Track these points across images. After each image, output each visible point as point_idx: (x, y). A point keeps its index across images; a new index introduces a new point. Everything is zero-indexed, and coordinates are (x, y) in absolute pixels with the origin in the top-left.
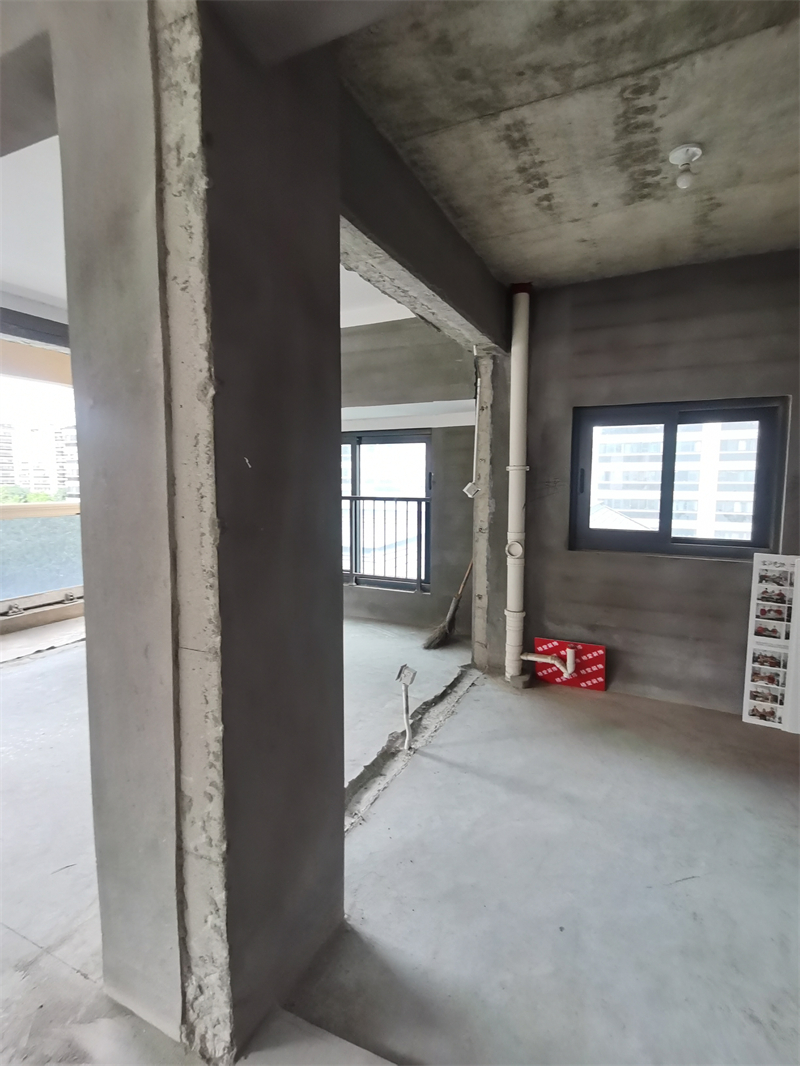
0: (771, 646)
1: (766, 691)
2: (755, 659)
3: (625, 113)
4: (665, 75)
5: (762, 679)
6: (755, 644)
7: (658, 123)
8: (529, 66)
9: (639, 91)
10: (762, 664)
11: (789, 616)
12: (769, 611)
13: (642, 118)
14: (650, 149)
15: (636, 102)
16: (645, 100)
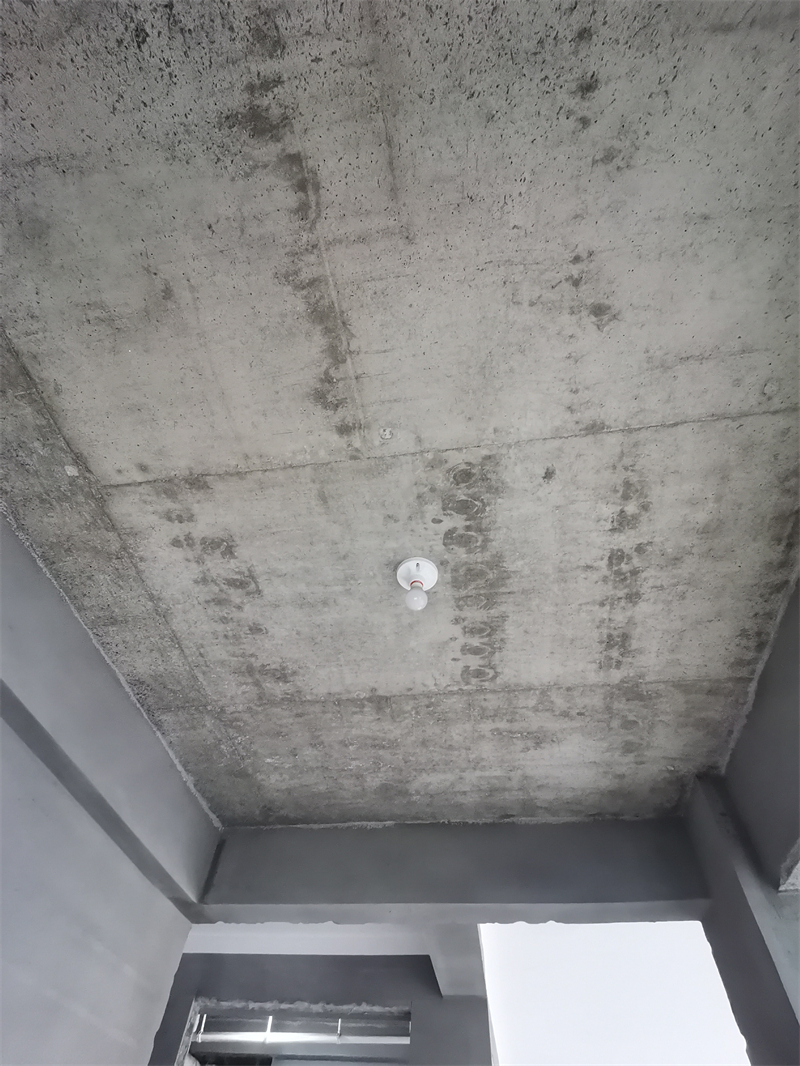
3: (492, 653)
4: (458, 683)
7: (457, 630)
8: (572, 719)
9: (479, 674)
13: (475, 642)
14: (463, 593)
15: (481, 662)
16: (474, 662)
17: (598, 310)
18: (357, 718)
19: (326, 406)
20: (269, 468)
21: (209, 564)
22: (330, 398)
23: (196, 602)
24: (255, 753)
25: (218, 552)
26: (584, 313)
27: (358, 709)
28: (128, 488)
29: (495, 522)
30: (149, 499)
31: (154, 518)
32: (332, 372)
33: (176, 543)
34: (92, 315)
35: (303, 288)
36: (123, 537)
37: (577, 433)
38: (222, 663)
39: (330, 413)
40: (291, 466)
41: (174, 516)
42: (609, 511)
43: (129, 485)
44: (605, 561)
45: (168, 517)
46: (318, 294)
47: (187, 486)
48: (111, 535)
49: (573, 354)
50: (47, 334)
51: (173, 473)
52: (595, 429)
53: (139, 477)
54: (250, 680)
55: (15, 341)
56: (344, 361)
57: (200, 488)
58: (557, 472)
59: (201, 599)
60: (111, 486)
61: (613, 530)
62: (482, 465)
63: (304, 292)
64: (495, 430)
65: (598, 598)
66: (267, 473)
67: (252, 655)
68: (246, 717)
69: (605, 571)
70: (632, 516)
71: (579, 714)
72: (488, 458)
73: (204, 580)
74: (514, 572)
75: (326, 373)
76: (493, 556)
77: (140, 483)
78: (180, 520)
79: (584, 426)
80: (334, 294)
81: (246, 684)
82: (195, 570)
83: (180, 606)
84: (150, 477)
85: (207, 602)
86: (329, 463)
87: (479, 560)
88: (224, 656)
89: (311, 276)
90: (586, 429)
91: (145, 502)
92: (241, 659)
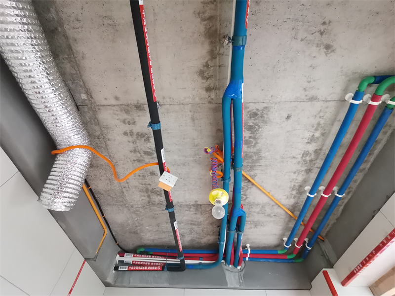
17: (328, 47)
18: (187, 212)
19: (203, 78)
20: (173, 103)
21: (138, 144)
22: (206, 74)
23: (129, 160)
24: (142, 224)
25: (143, 139)
26: (322, 47)
27: (188, 209)
28: (108, 107)
29: (261, 136)
30: (117, 113)
31: (118, 121)
32: (209, 63)
33: (125, 134)
34: (106, 22)
35: (205, 21)
36: (103, 129)
37: (305, 100)
39: (204, 81)
40: (182, 104)
41: (127, 121)
42: (308, 135)
43: (109, 105)
44: (301, 155)
45: (124, 122)
46: (211, 24)
47: (135, 108)
48: (97, 128)
49: (313, 65)
50: (83, 29)
51: (130, 102)
52: (313, 99)
53: (114, 102)
55: (67, 31)
56: (216, 58)
57: (140, 110)
58: (292, 116)
60: (101, 105)
61: (308, 143)
62: (263, 110)
63: (205, 22)
64: (272, 96)
65: (294, 170)
66: (171, 106)
68: (141, 210)
69: (300, 160)
70: (317, 138)
71: (275, 215)
72: (266, 108)
74: (264, 157)
75: (207, 62)
76: (257, 150)
77: (115, 105)
78: (129, 123)
79: (308, 98)
80: (219, 25)
81: (144, 196)
83: (122, 162)
84: (119, 103)
86: (199, 104)
87: (251, 151)
88: (137, 184)
89: (210, 15)
90: (309, 99)
91: (115, 114)
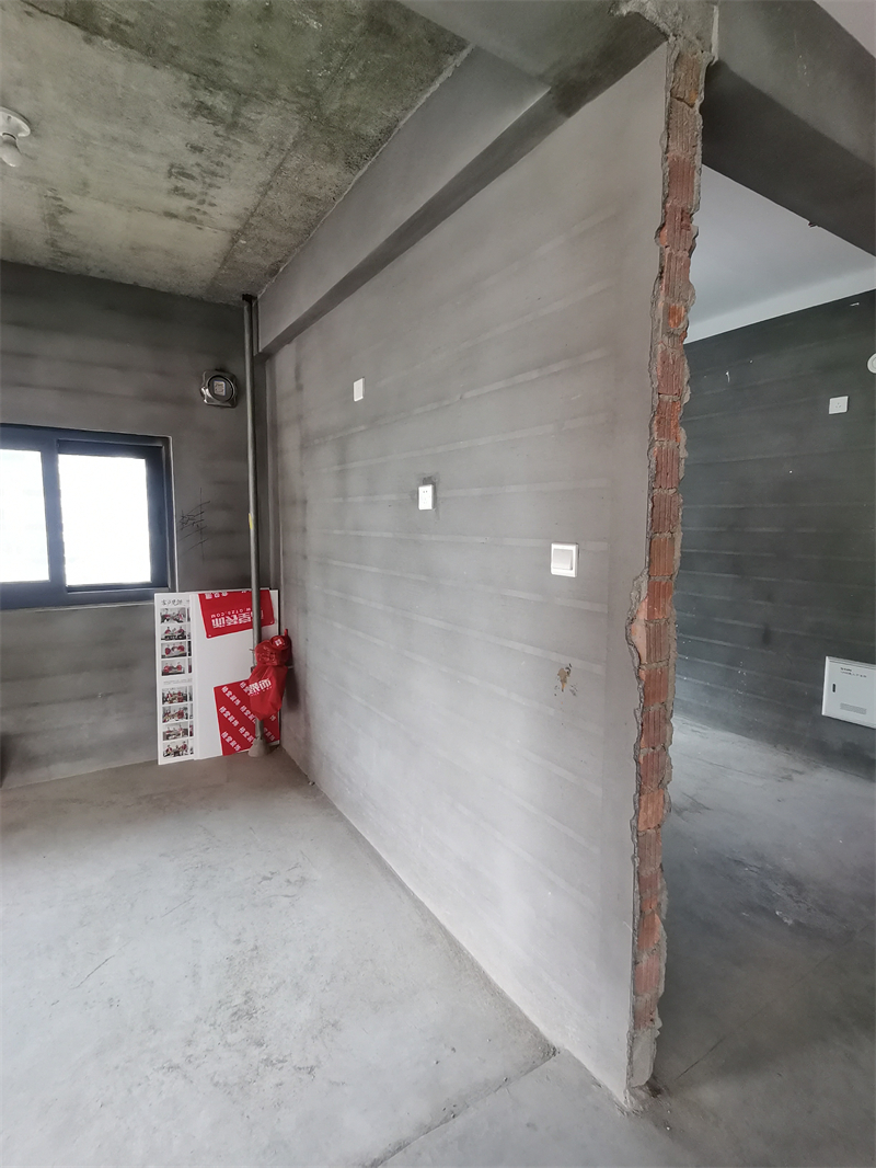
0: (178, 682)
1: (177, 728)
2: (165, 700)
5: (173, 716)
6: (164, 684)
10: (171, 702)
11: (190, 650)
12: (173, 649)
38: (255, 142)
54: (242, 120)
59: (223, 180)
67: (218, 136)
73: (211, 186)
82: (212, 192)
85: (223, 177)
92: (232, 137)
